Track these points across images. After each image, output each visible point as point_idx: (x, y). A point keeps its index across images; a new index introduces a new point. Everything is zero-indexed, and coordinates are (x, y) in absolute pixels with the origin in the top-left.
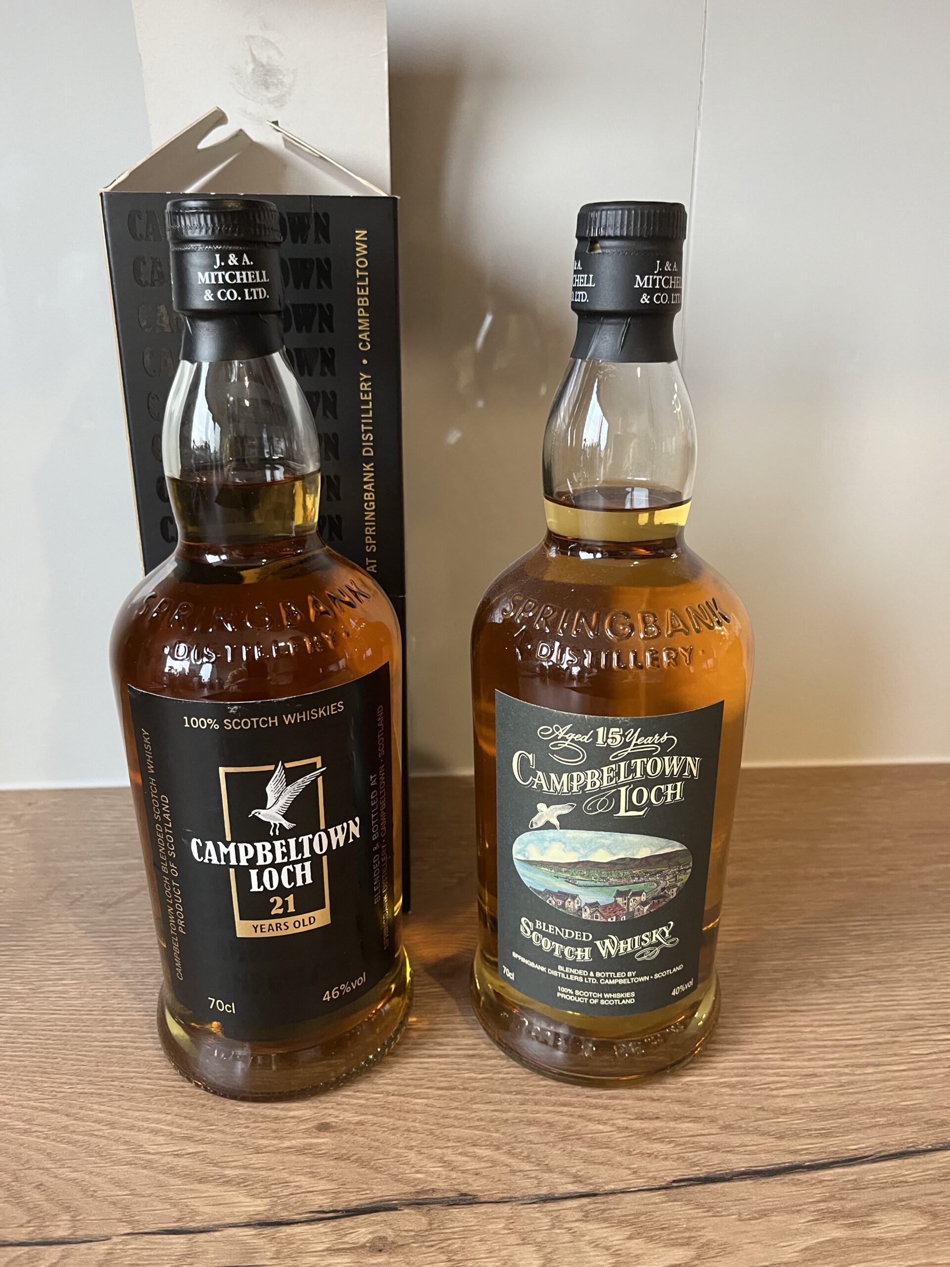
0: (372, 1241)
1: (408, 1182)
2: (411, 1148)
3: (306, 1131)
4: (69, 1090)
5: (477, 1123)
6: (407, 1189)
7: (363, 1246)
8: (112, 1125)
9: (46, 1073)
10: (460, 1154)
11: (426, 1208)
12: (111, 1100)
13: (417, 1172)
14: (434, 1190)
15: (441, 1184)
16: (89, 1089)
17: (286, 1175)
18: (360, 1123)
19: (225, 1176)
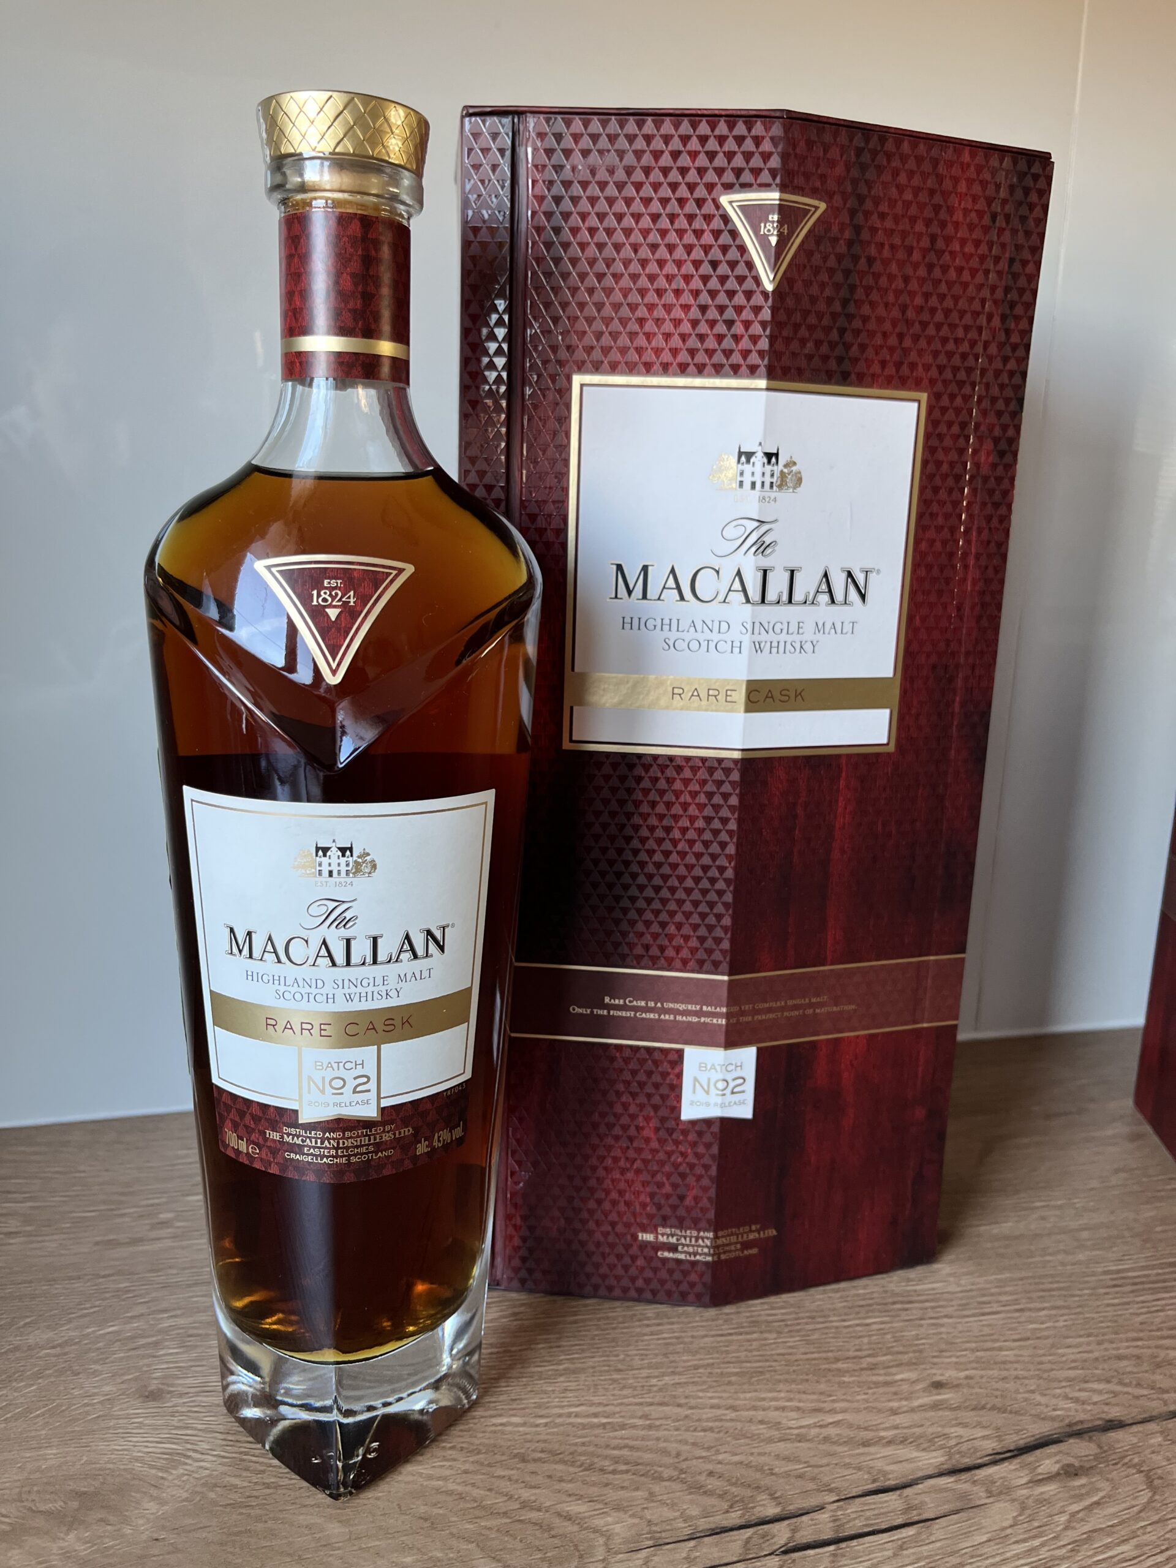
0: (1063, 1468)
1: (1053, 1419)
2: (1033, 1392)
3: (924, 1390)
4: (660, 1383)
5: (1073, 1365)
6: (1056, 1425)
7: (1058, 1474)
8: (734, 1408)
9: (620, 1370)
10: (1080, 1390)
11: (1086, 1436)
12: (711, 1387)
13: (1054, 1410)
14: (1082, 1422)
15: (1082, 1416)
16: (677, 1379)
17: (940, 1429)
18: (967, 1377)
19: (883, 1438)
